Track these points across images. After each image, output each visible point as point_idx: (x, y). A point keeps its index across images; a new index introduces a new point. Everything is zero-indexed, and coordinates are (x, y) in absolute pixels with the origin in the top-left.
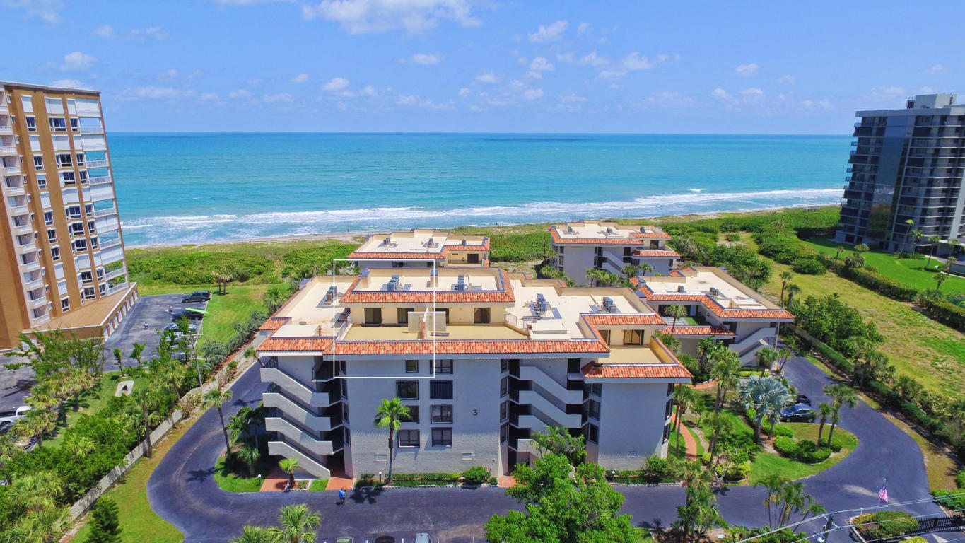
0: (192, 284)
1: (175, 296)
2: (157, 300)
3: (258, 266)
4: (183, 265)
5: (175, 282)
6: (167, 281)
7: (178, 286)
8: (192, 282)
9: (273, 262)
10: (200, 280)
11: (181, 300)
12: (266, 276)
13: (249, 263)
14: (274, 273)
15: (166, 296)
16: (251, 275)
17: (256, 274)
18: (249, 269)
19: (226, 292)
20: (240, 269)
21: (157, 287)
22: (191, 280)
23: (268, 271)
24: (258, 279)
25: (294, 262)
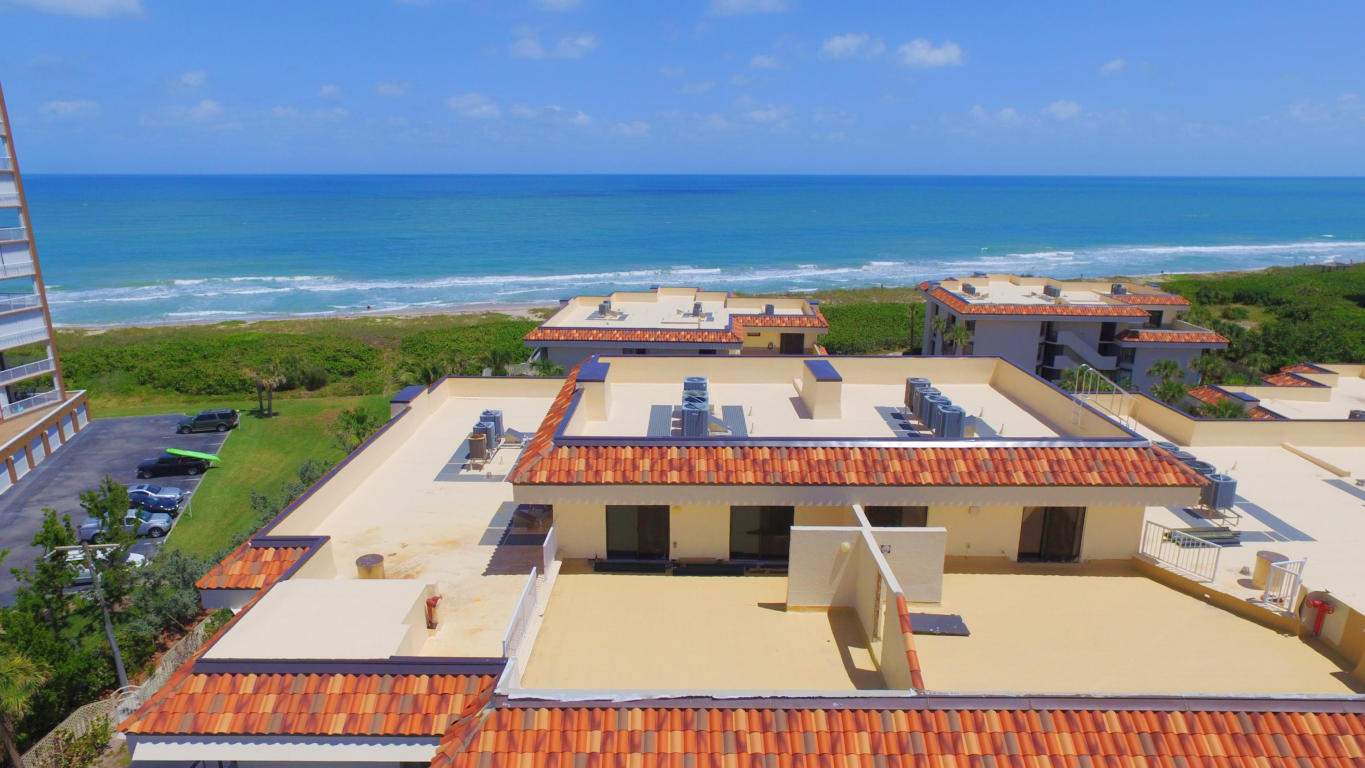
0: (210, 394)
1: (166, 418)
2: (125, 427)
3: (349, 360)
4: (205, 357)
5: (178, 390)
6: (164, 387)
7: (183, 397)
8: (210, 391)
9: (379, 352)
10: (227, 386)
11: (175, 428)
12: (360, 379)
13: (330, 353)
14: (378, 372)
15: (148, 419)
16: (332, 377)
17: (343, 374)
18: (328, 365)
19: (274, 411)
20: (310, 364)
21: (138, 399)
22: (209, 386)
23: (368, 368)
24: (345, 384)
25: (420, 352)
